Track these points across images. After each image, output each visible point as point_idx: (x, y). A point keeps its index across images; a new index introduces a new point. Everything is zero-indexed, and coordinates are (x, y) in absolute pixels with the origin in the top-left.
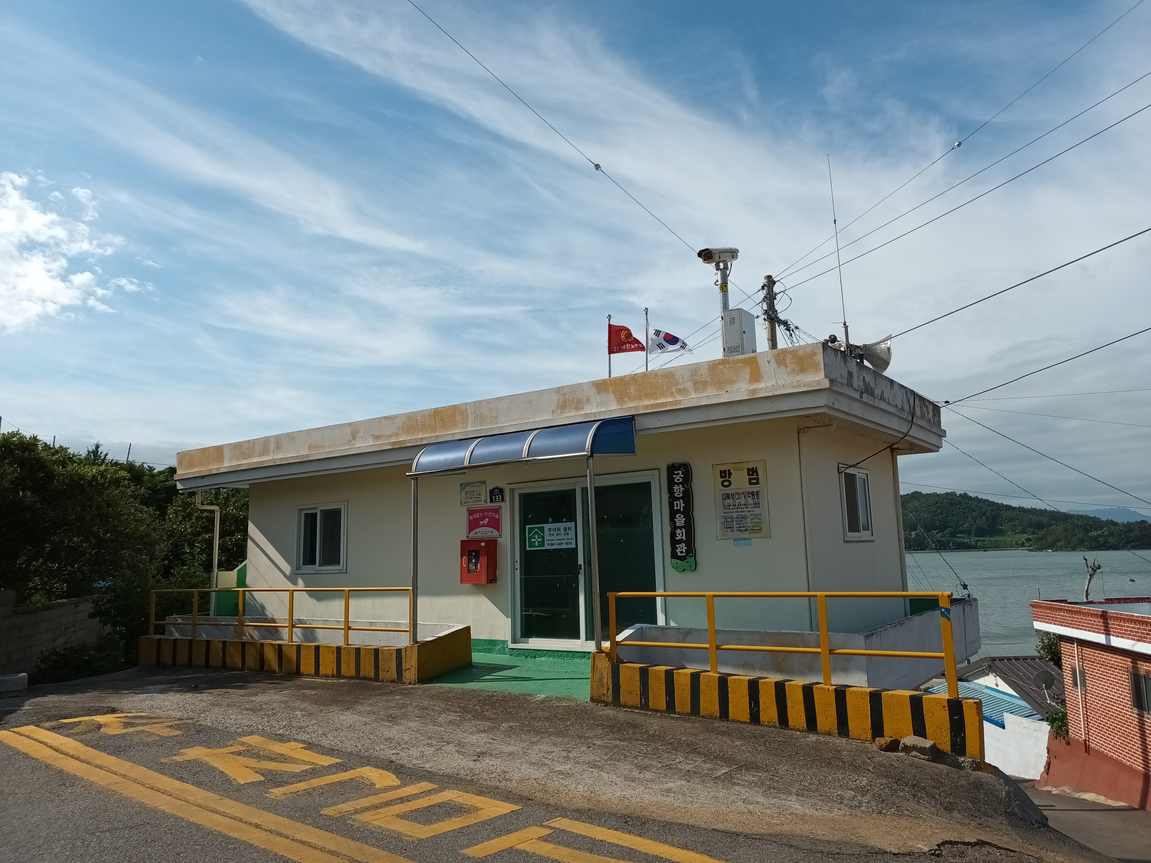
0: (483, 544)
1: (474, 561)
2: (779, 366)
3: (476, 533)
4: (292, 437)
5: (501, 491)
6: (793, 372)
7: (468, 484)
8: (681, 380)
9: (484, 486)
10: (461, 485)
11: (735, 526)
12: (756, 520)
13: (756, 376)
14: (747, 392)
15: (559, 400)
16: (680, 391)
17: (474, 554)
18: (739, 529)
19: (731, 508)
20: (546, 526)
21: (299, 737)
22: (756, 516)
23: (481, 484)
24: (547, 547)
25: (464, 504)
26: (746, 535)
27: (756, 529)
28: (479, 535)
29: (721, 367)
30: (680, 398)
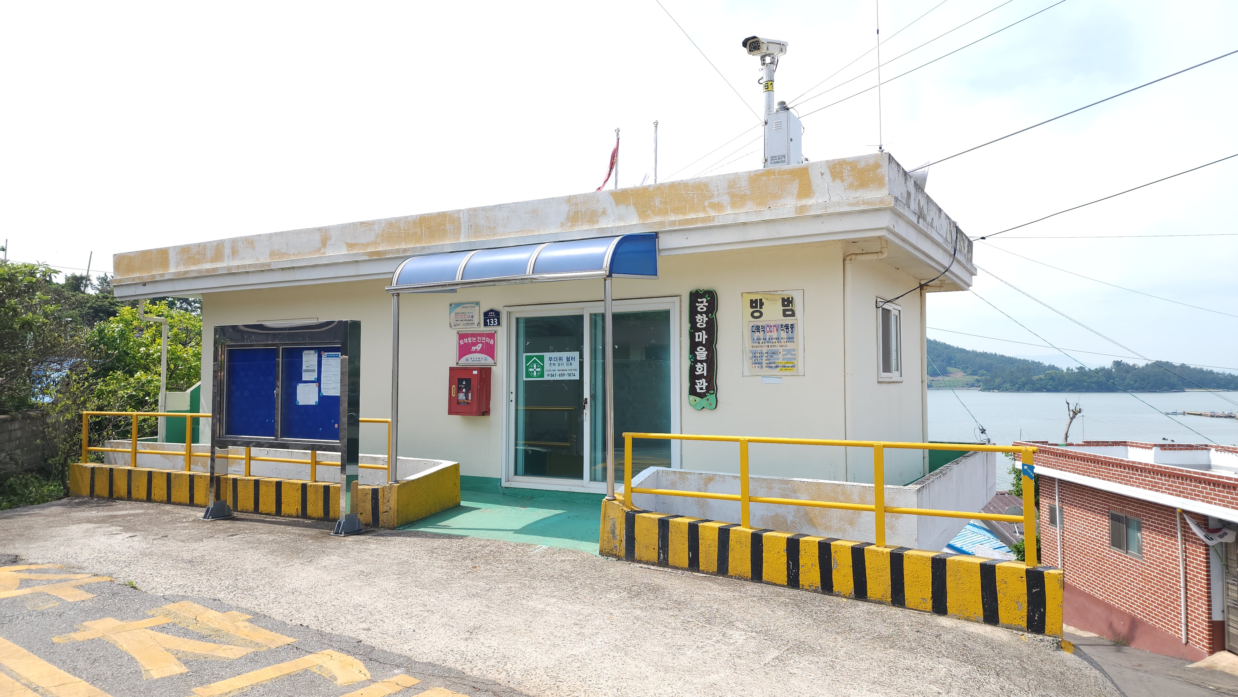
0: (475, 372)
1: (464, 390)
2: (834, 180)
3: (467, 360)
4: (250, 242)
5: (497, 314)
6: (851, 186)
7: (458, 305)
8: (716, 193)
9: (477, 307)
10: (451, 305)
11: (764, 362)
12: (789, 356)
13: (806, 190)
14: (794, 209)
15: (569, 211)
16: (713, 206)
17: (464, 383)
18: (768, 365)
19: (761, 342)
20: (547, 355)
21: (243, 604)
22: (789, 352)
23: (474, 305)
24: (546, 378)
25: (453, 327)
26: (777, 372)
27: (790, 366)
28: (470, 362)
29: (765, 178)
30: (712, 213)
